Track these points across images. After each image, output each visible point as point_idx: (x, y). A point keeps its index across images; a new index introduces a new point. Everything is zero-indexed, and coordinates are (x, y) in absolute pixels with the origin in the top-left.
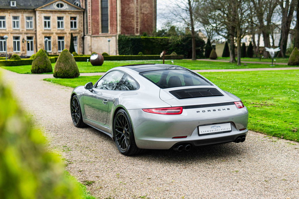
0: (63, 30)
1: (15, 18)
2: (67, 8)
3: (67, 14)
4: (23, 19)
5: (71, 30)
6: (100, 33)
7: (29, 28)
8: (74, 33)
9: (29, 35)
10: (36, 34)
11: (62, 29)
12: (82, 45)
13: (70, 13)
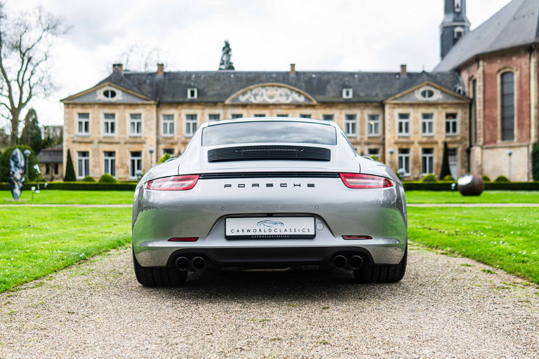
0: (432, 137)
1: (350, 117)
2: (439, 99)
3: (440, 109)
4: (362, 119)
5: (447, 137)
6: (499, 141)
7: (373, 135)
8: (452, 143)
9: (373, 147)
10: (383, 145)
11: (430, 134)
12: (466, 164)
13: (445, 106)
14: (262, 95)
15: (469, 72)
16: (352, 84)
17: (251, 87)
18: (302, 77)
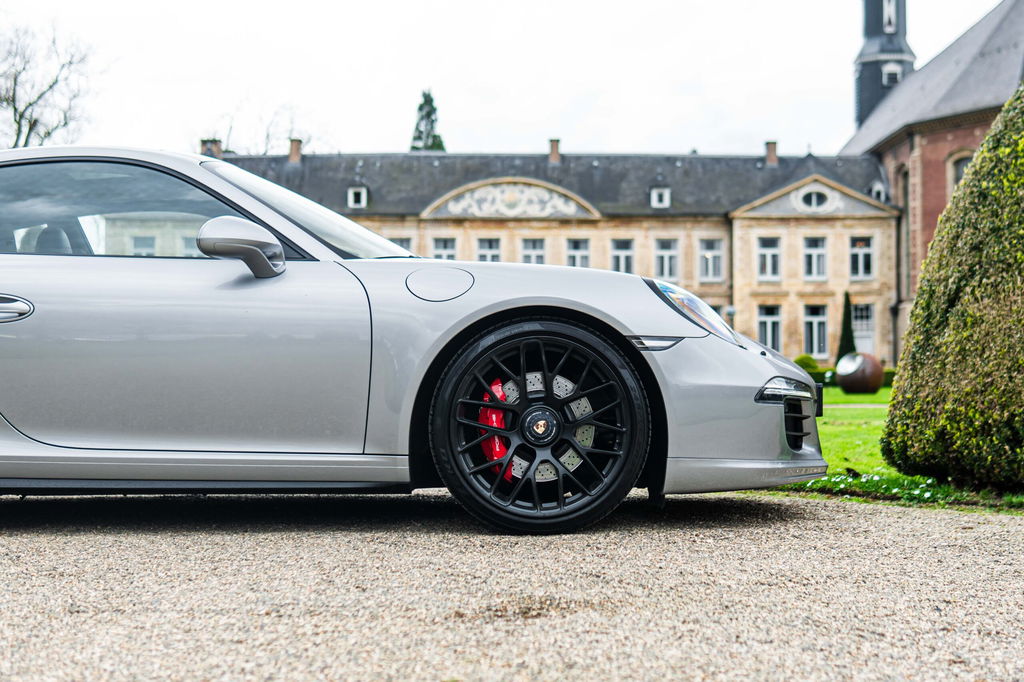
0: (825, 283)
1: (665, 244)
2: (838, 209)
3: (839, 229)
4: (689, 247)
5: (853, 283)
7: (710, 278)
8: (861, 294)
10: (730, 296)
11: (821, 278)
12: (891, 337)
13: (848, 222)
14: (493, 201)
15: (896, 157)
16: (669, 180)
17: (472, 185)
18: (572, 165)
